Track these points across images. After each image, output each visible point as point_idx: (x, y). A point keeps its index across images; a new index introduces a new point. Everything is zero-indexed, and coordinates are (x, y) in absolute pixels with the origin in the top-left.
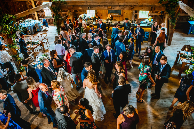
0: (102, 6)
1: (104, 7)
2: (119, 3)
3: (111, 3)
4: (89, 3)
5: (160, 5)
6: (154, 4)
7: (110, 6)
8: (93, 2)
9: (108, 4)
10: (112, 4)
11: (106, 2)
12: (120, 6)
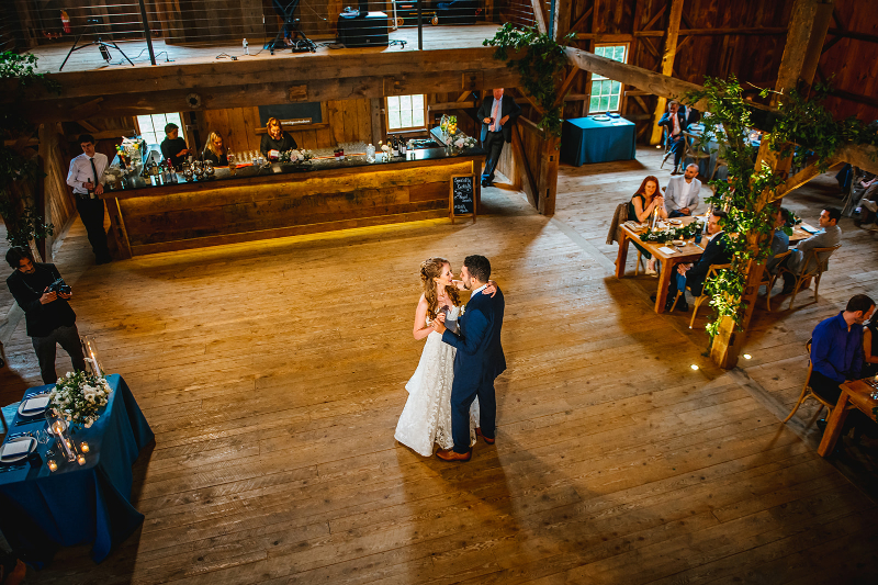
0: (260, 87)
1: (272, 91)
2: (339, 70)
3: (304, 71)
4: (195, 76)
5: (502, 64)
6: (480, 65)
7: (298, 85)
8: (213, 70)
9: (289, 77)
10: (310, 76)
11: (282, 69)
12: (342, 81)
